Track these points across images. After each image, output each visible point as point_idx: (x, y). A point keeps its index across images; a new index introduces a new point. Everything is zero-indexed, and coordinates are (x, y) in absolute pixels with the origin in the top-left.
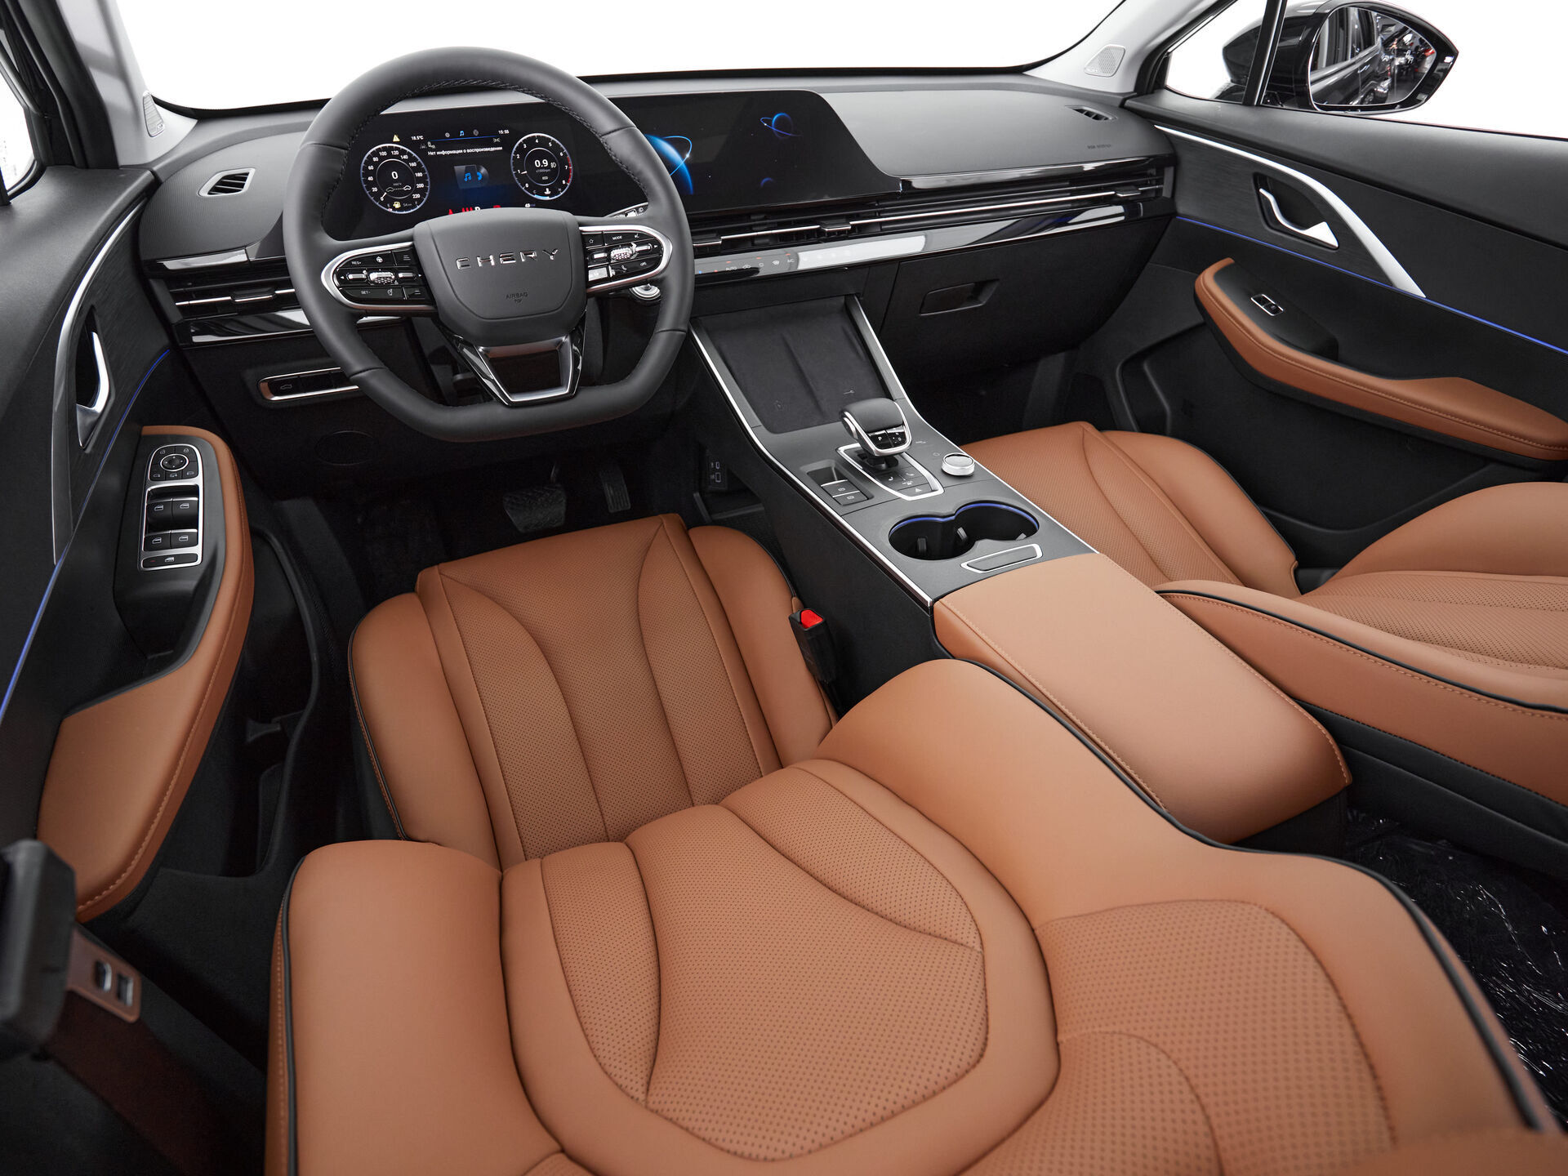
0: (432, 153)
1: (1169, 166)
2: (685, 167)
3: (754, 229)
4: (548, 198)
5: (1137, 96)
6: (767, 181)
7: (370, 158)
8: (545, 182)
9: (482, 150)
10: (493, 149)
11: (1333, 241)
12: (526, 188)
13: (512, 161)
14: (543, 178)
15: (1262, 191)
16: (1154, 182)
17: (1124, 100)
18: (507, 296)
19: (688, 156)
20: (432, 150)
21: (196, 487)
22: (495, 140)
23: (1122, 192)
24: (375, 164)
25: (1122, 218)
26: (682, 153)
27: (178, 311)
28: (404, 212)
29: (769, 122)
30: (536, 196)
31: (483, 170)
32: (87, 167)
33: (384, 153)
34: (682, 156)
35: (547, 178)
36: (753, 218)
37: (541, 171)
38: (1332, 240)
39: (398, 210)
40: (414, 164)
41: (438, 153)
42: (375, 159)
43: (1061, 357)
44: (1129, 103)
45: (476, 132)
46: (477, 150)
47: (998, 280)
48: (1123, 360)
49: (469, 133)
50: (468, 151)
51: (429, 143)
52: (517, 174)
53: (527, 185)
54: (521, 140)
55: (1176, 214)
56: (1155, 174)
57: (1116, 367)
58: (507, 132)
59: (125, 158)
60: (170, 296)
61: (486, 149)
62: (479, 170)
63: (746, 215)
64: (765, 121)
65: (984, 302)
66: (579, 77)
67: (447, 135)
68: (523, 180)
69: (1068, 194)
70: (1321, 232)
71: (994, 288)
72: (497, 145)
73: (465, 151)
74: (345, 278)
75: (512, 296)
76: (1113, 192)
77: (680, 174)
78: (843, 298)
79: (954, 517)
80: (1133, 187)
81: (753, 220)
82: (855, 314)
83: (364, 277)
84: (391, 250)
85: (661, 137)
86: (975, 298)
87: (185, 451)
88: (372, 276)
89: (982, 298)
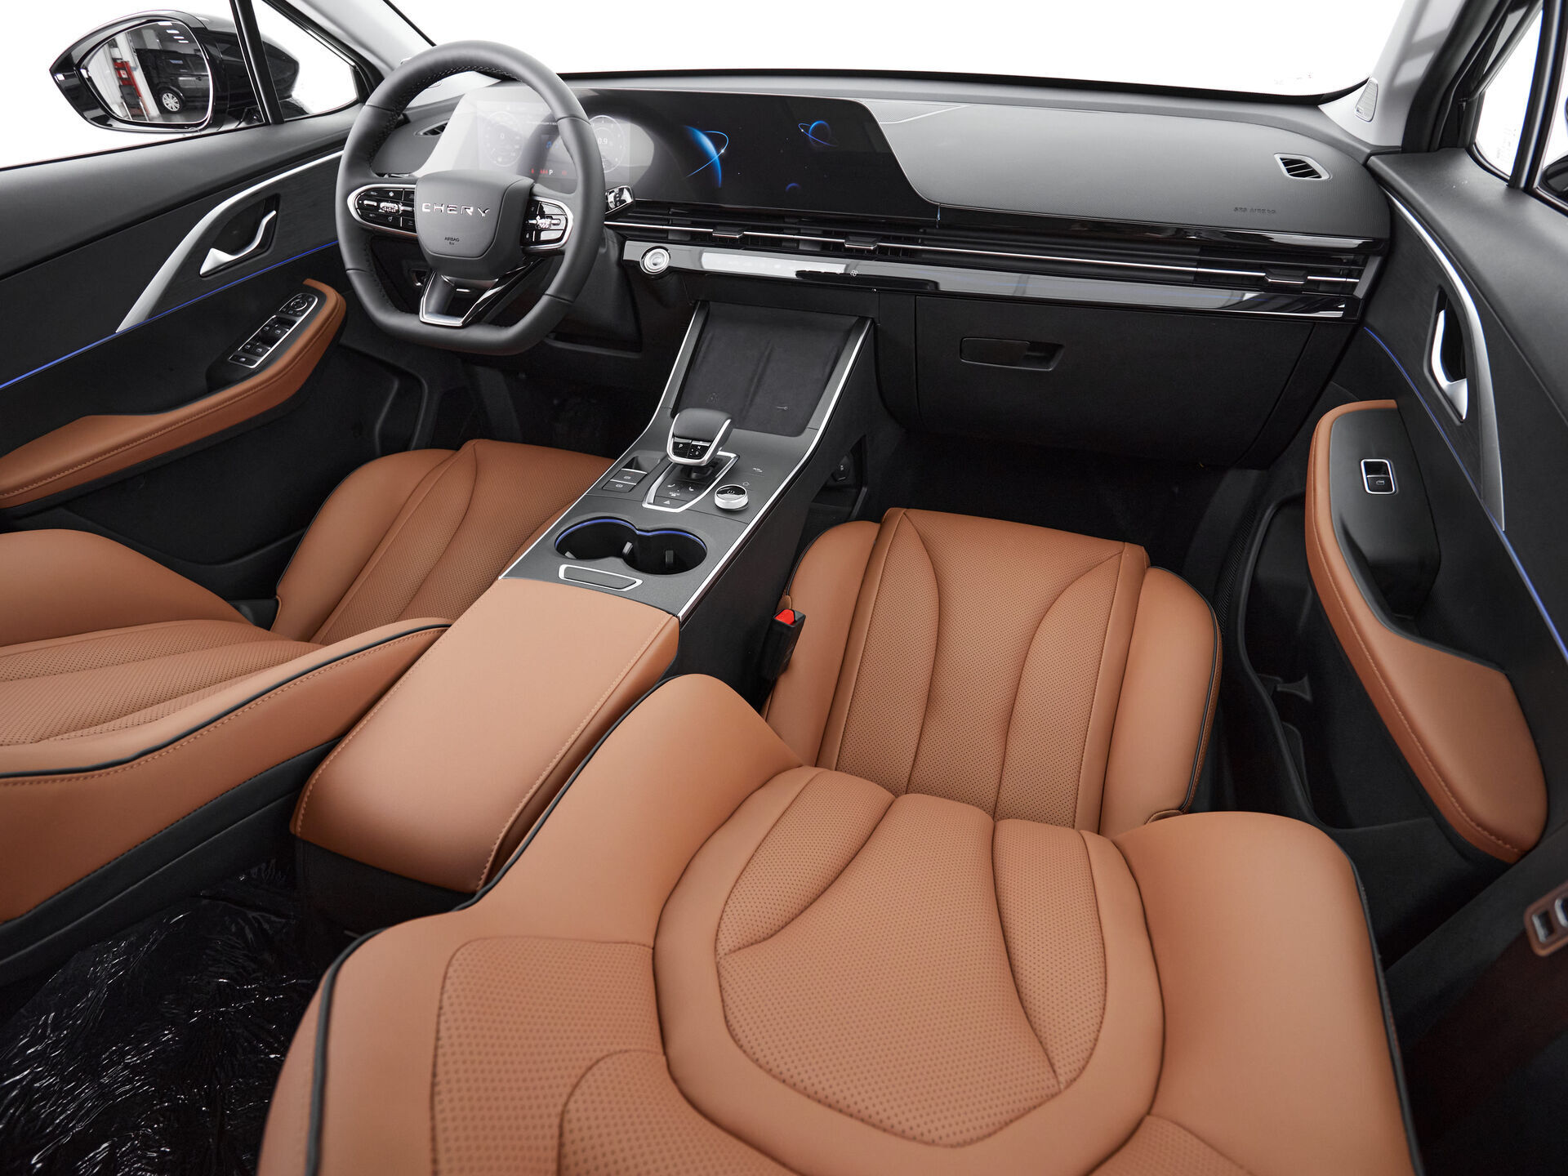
2: (718, 162)
3: (785, 231)
5: (1401, 153)
6: (793, 188)
11: (1464, 410)
16: (1352, 275)
17: (1370, 155)
18: (446, 239)
19: (723, 151)
21: (296, 322)
23: (1277, 276)
26: (718, 148)
29: (807, 129)
34: (718, 150)
36: (786, 220)
38: (1463, 406)
43: (1253, 474)
44: (1374, 161)
47: (1062, 346)
48: (1277, 500)
55: (1362, 322)
57: (1270, 506)
63: (779, 217)
64: (803, 127)
65: (1050, 369)
70: (1461, 392)
71: (1061, 356)
74: (363, 202)
75: (448, 239)
76: (1263, 274)
77: (712, 167)
78: (856, 318)
79: (650, 534)
80: (1302, 273)
81: (784, 223)
82: (851, 338)
83: (375, 204)
84: (404, 189)
85: (703, 130)
86: (1045, 361)
87: (310, 299)
88: (382, 205)
89: (1052, 363)
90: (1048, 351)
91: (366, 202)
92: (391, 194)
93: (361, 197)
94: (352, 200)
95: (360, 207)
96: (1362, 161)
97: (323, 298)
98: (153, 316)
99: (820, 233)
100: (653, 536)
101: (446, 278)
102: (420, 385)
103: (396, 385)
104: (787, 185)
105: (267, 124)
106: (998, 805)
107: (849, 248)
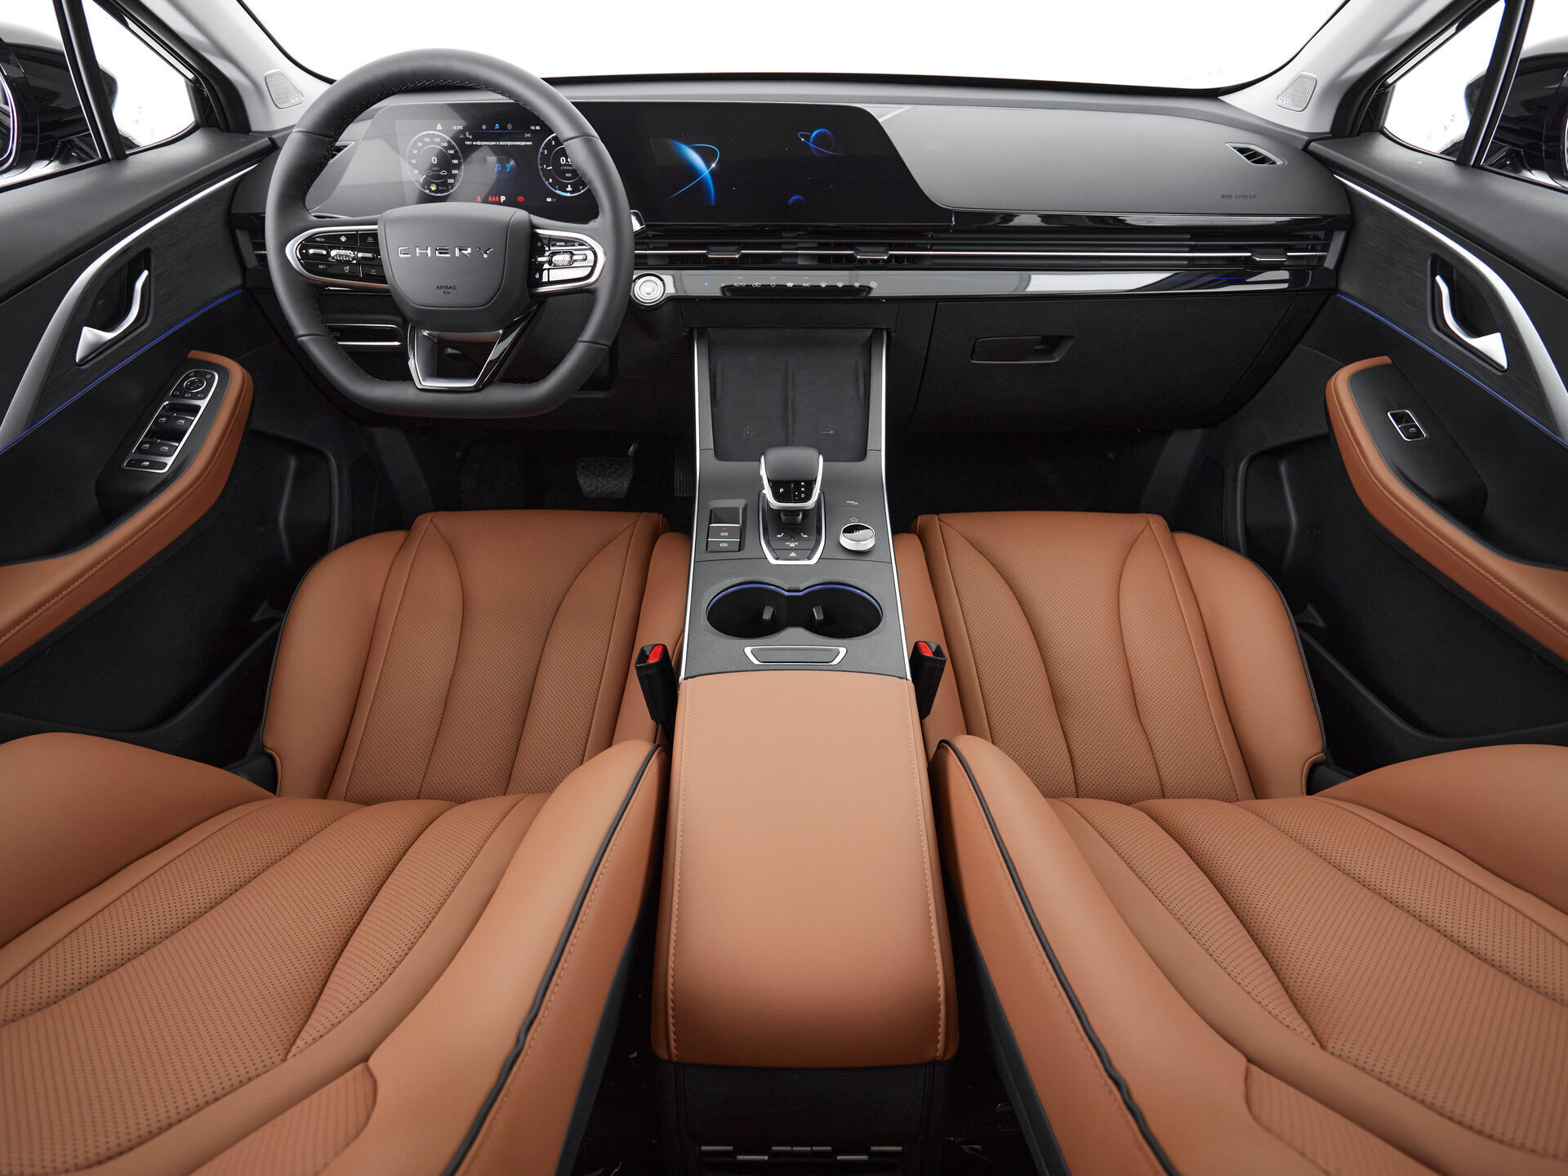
0: (468, 143)
1: (1341, 229)
2: (709, 177)
3: (783, 246)
4: (569, 195)
5: (1332, 138)
6: (796, 201)
7: (415, 143)
8: (569, 179)
9: (514, 143)
10: (523, 143)
11: (1502, 360)
12: (549, 183)
13: (539, 156)
14: (567, 175)
15: (1438, 279)
16: (1319, 247)
17: (1309, 143)
18: (438, 287)
19: (713, 165)
20: (469, 140)
21: (199, 407)
22: (526, 135)
23: (1262, 255)
24: (419, 149)
25: (1285, 286)
26: (708, 162)
27: (254, 258)
28: (439, 195)
29: (807, 138)
30: (557, 192)
31: (512, 163)
32: (229, 130)
33: (428, 140)
34: (708, 165)
35: (570, 175)
37: (566, 168)
38: (1501, 358)
39: (434, 192)
40: (452, 152)
41: (474, 143)
42: (420, 144)
43: (1198, 433)
44: (1314, 146)
45: (510, 126)
46: (509, 143)
47: (1072, 337)
48: (1250, 455)
49: (504, 127)
50: (501, 143)
51: (467, 133)
52: (543, 169)
53: (551, 180)
54: (550, 137)
55: (1336, 290)
56: (1323, 237)
57: (1241, 460)
58: (538, 128)
59: (256, 125)
60: (250, 245)
61: (517, 143)
62: (508, 163)
63: (776, 232)
64: (803, 136)
65: (1057, 360)
66: (543, 79)
67: (484, 127)
68: (548, 174)
69: (1187, 249)
70: (1492, 345)
71: (1069, 346)
72: (527, 140)
73: (498, 143)
74: (307, 252)
75: (442, 287)
76: (1249, 254)
77: (702, 183)
78: (872, 330)
79: (801, 594)
80: (1281, 250)
81: (782, 238)
82: (873, 350)
83: (324, 252)
84: (357, 231)
85: (689, 144)
86: (1048, 353)
87: (208, 376)
88: (333, 253)
89: (1055, 355)
90: (1051, 343)
91: (311, 251)
92: (343, 239)
93: (304, 246)
94: (291, 250)
95: (304, 257)
96: (1300, 146)
97: (224, 373)
98: (31, 426)
99: (814, 245)
100: (804, 595)
101: (426, 333)
102: (326, 460)
103: (293, 463)
104: (791, 197)
105: (105, 160)
106: (1164, 787)
107: (860, 260)
